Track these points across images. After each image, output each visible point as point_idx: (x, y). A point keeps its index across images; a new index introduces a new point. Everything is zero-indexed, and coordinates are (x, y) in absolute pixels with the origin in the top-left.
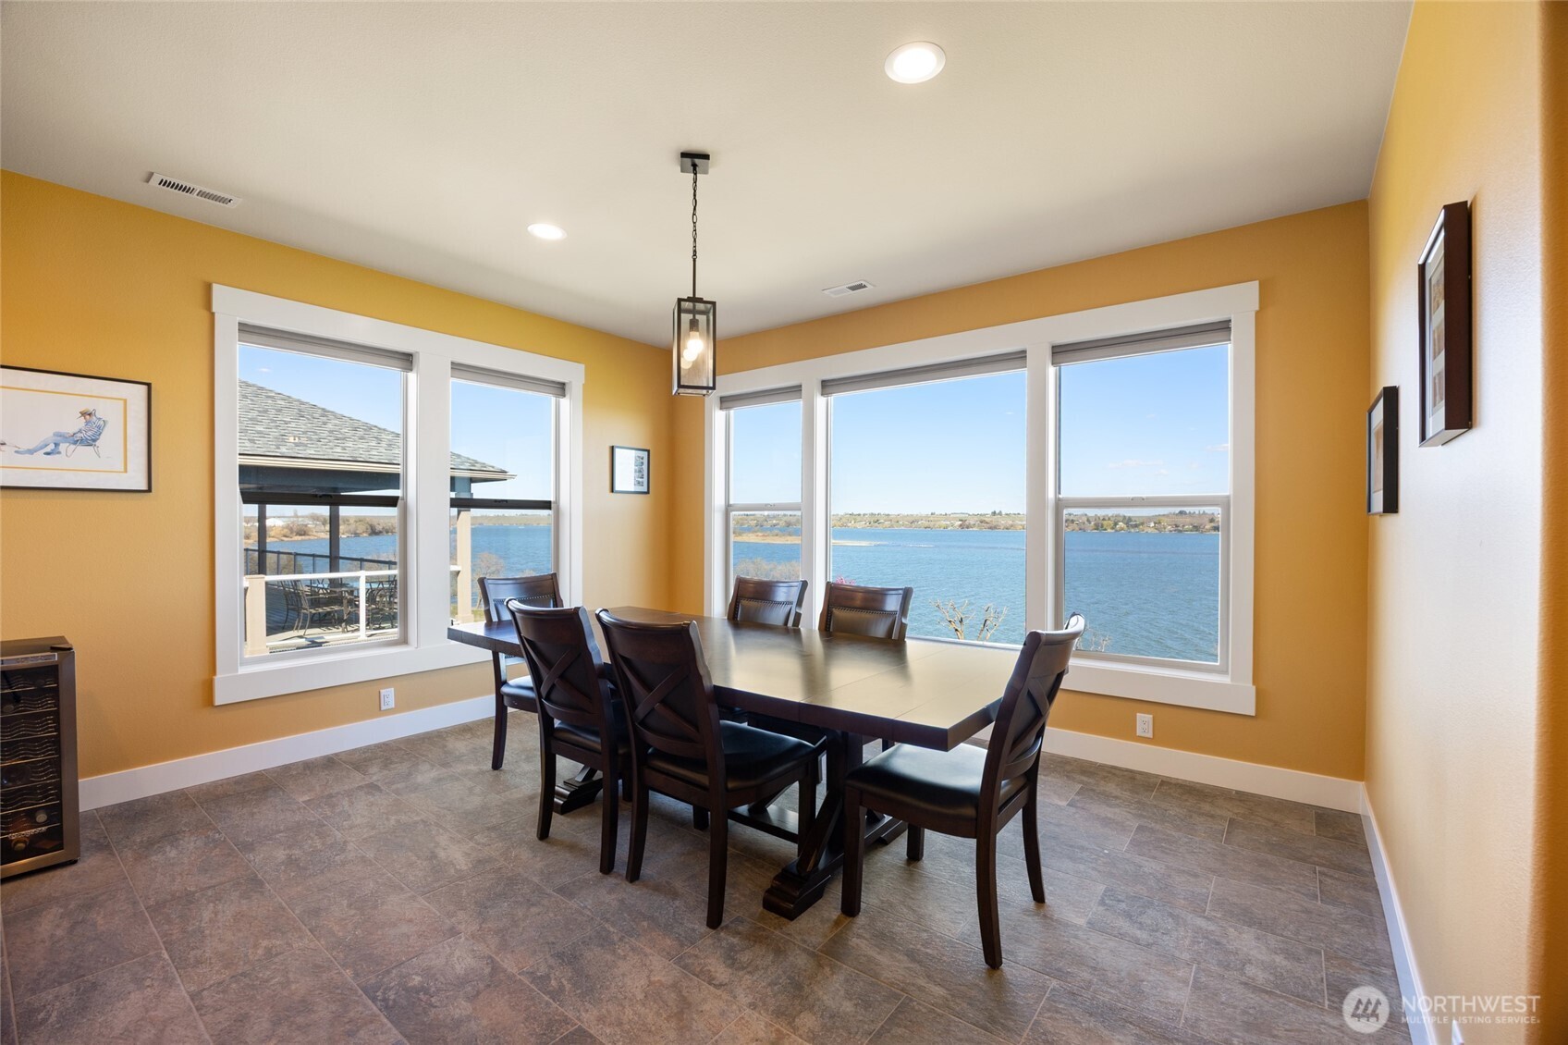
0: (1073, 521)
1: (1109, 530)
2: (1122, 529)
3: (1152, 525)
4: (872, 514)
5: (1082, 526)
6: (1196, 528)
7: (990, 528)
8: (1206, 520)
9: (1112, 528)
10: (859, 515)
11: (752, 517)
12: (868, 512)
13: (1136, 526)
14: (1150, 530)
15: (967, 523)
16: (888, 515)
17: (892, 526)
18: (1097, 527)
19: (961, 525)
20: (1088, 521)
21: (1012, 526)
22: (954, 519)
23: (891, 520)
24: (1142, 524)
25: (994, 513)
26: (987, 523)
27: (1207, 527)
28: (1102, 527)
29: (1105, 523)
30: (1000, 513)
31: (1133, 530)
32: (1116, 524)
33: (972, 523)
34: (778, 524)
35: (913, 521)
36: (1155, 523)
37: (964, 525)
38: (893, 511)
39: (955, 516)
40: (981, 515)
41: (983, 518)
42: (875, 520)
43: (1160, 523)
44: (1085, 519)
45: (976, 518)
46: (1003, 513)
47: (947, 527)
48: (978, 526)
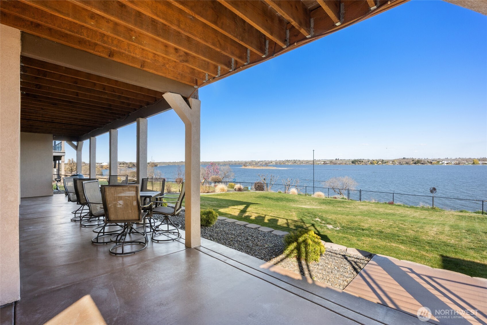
0: (363, 161)
2: (380, 164)
3: (391, 162)
4: (294, 160)
5: (366, 163)
6: (407, 163)
7: (334, 164)
8: (411, 160)
9: (377, 164)
10: (290, 160)
11: (254, 162)
12: (293, 159)
13: (385, 163)
14: (390, 164)
15: (326, 162)
16: (300, 160)
17: (300, 164)
18: (371, 163)
19: (323, 163)
20: (369, 161)
21: (341, 163)
22: (322, 161)
23: (300, 162)
24: (388, 162)
25: (336, 159)
27: (411, 163)
28: (373, 163)
29: (374, 162)
30: (338, 159)
31: (384, 164)
32: (378, 162)
33: (328, 162)
34: (263, 164)
36: (392, 162)
37: (325, 163)
38: (301, 159)
41: (332, 161)
42: (295, 162)
43: (394, 162)
44: (367, 160)
45: (330, 161)
46: (340, 159)
47: (319, 164)
48: (330, 163)
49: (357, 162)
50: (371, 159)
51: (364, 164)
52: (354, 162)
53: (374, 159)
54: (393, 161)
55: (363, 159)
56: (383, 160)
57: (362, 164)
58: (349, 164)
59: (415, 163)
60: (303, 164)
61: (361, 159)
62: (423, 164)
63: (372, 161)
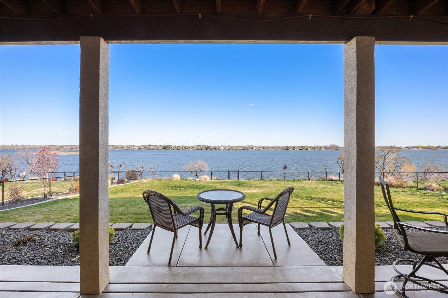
0: (171, 147)
1: (181, 150)
2: (184, 149)
3: (191, 148)
5: (174, 149)
7: (148, 149)
8: (204, 147)
9: (182, 149)
11: (55, 146)
13: (188, 148)
14: (191, 149)
15: (140, 148)
16: (113, 145)
17: (114, 149)
18: (178, 149)
19: (138, 149)
20: (176, 147)
21: (154, 149)
22: (136, 147)
23: (114, 147)
24: (189, 148)
25: (149, 145)
26: (147, 148)
27: (204, 149)
29: (180, 147)
30: (151, 145)
31: (187, 150)
32: (183, 148)
33: (142, 148)
34: (67, 149)
35: (122, 147)
37: (139, 148)
39: (137, 146)
40: (145, 146)
41: (146, 146)
44: (175, 147)
45: (143, 147)
46: (152, 145)
47: (134, 149)
48: (144, 149)
49: (167, 147)
50: (177, 145)
51: (172, 149)
52: (164, 148)
53: (179, 145)
54: (193, 147)
55: (171, 146)
56: (185, 147)
57: (171, 149)
58: (161, 149)
59: (206, 149)
60: (117, 149)
61: (169, 145)
62: (210, 149)
63: (178, 147)
